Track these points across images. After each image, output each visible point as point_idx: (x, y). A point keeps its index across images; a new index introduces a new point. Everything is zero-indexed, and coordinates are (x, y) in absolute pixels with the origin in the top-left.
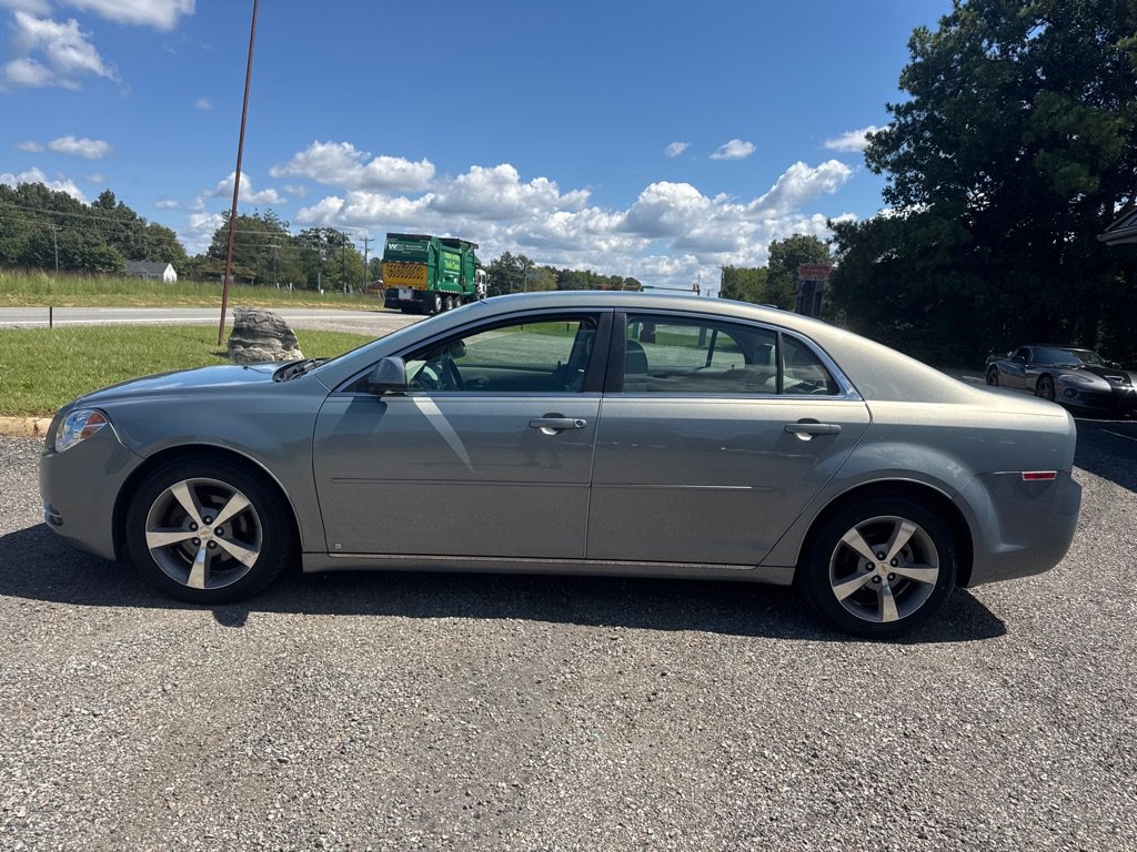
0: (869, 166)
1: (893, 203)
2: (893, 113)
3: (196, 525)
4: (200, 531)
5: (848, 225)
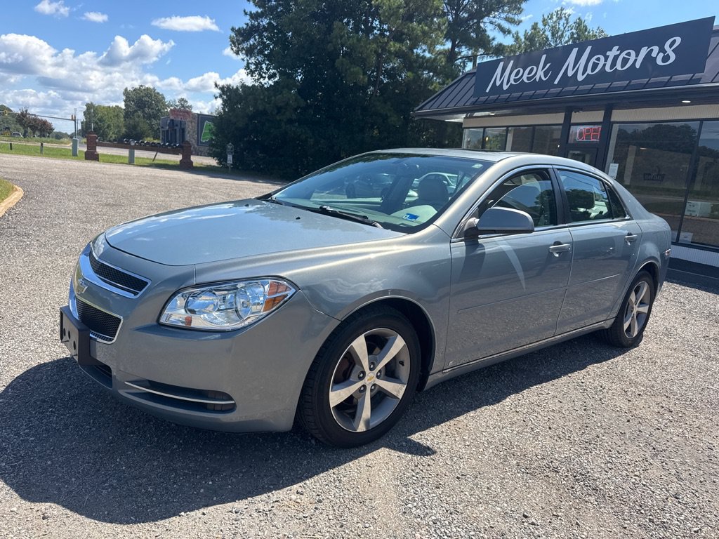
0: (233, 49)
1: (252, 76)
2: (248, 17)
3: (364, 373)
4: (366, 378)
5: (228, 87)
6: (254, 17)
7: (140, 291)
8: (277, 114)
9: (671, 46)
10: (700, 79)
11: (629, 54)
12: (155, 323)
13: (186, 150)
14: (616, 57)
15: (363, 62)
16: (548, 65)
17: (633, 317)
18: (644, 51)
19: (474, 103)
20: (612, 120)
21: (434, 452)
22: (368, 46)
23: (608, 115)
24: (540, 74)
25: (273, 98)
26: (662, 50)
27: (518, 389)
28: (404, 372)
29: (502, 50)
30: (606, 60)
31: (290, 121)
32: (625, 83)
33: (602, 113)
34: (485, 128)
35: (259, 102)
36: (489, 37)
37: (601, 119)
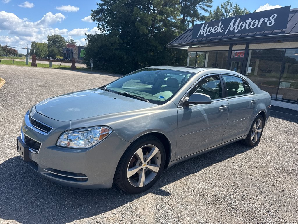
0: (92, 19)
1: (100, 30)
2: (98, 6)
3: (142, 163)
4: (143, 165)
5: (91, 35)
6: (101, 5)
7: (49, 132)
8: (111, 46)
9: (273, 18)
10: (285, 32)
11: (255, 21)
12: (55, 145)
13: (73, 62)
14: (250, 23)
15: (146, 24)
16: (223, 26)
17: (255, 134)
18: (262, 20)
19: (192, 42)
20: (249, 48)
21: (170, 195)
22: (148, 17)
23: (247, 47)
24: (219, 30)
25: (109, 39)
26: (269, 20)
27: (206, 166)
28: (159, 161)
29: (204, 18)
30: (246, 24)
31: (116, 49)
32: (254, 33)
33: (245, 45)
34: (197, 52)
35: (104, 41)
36: (198, 13)
37: (244, 48)
